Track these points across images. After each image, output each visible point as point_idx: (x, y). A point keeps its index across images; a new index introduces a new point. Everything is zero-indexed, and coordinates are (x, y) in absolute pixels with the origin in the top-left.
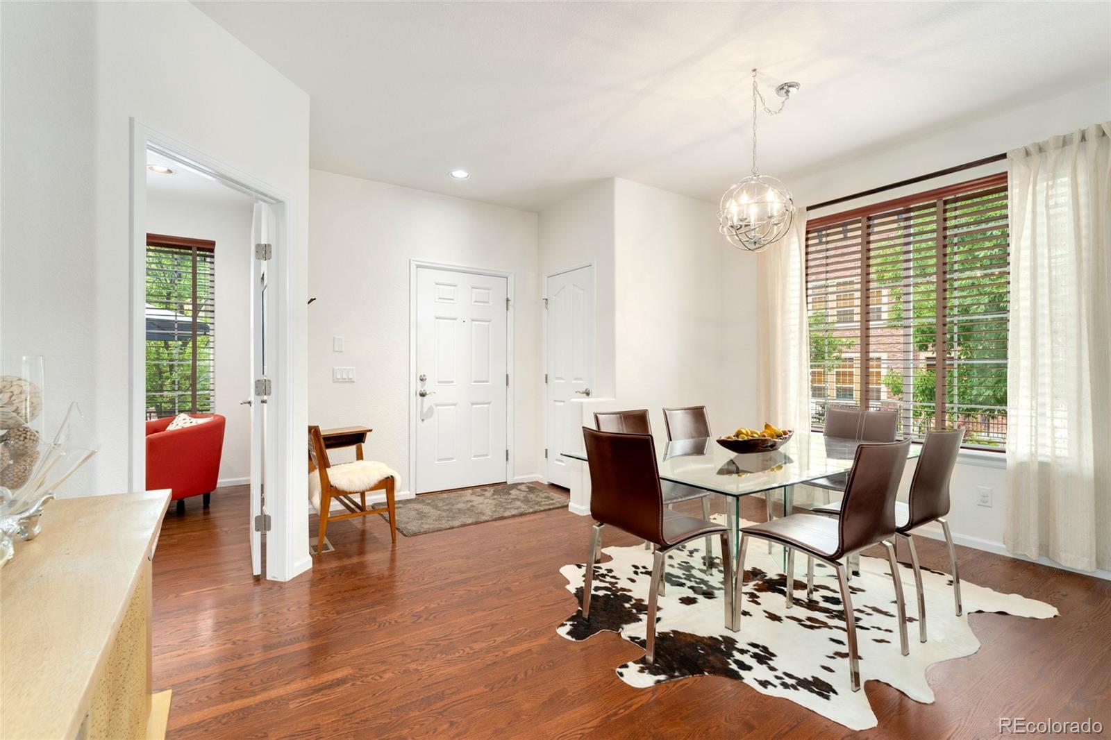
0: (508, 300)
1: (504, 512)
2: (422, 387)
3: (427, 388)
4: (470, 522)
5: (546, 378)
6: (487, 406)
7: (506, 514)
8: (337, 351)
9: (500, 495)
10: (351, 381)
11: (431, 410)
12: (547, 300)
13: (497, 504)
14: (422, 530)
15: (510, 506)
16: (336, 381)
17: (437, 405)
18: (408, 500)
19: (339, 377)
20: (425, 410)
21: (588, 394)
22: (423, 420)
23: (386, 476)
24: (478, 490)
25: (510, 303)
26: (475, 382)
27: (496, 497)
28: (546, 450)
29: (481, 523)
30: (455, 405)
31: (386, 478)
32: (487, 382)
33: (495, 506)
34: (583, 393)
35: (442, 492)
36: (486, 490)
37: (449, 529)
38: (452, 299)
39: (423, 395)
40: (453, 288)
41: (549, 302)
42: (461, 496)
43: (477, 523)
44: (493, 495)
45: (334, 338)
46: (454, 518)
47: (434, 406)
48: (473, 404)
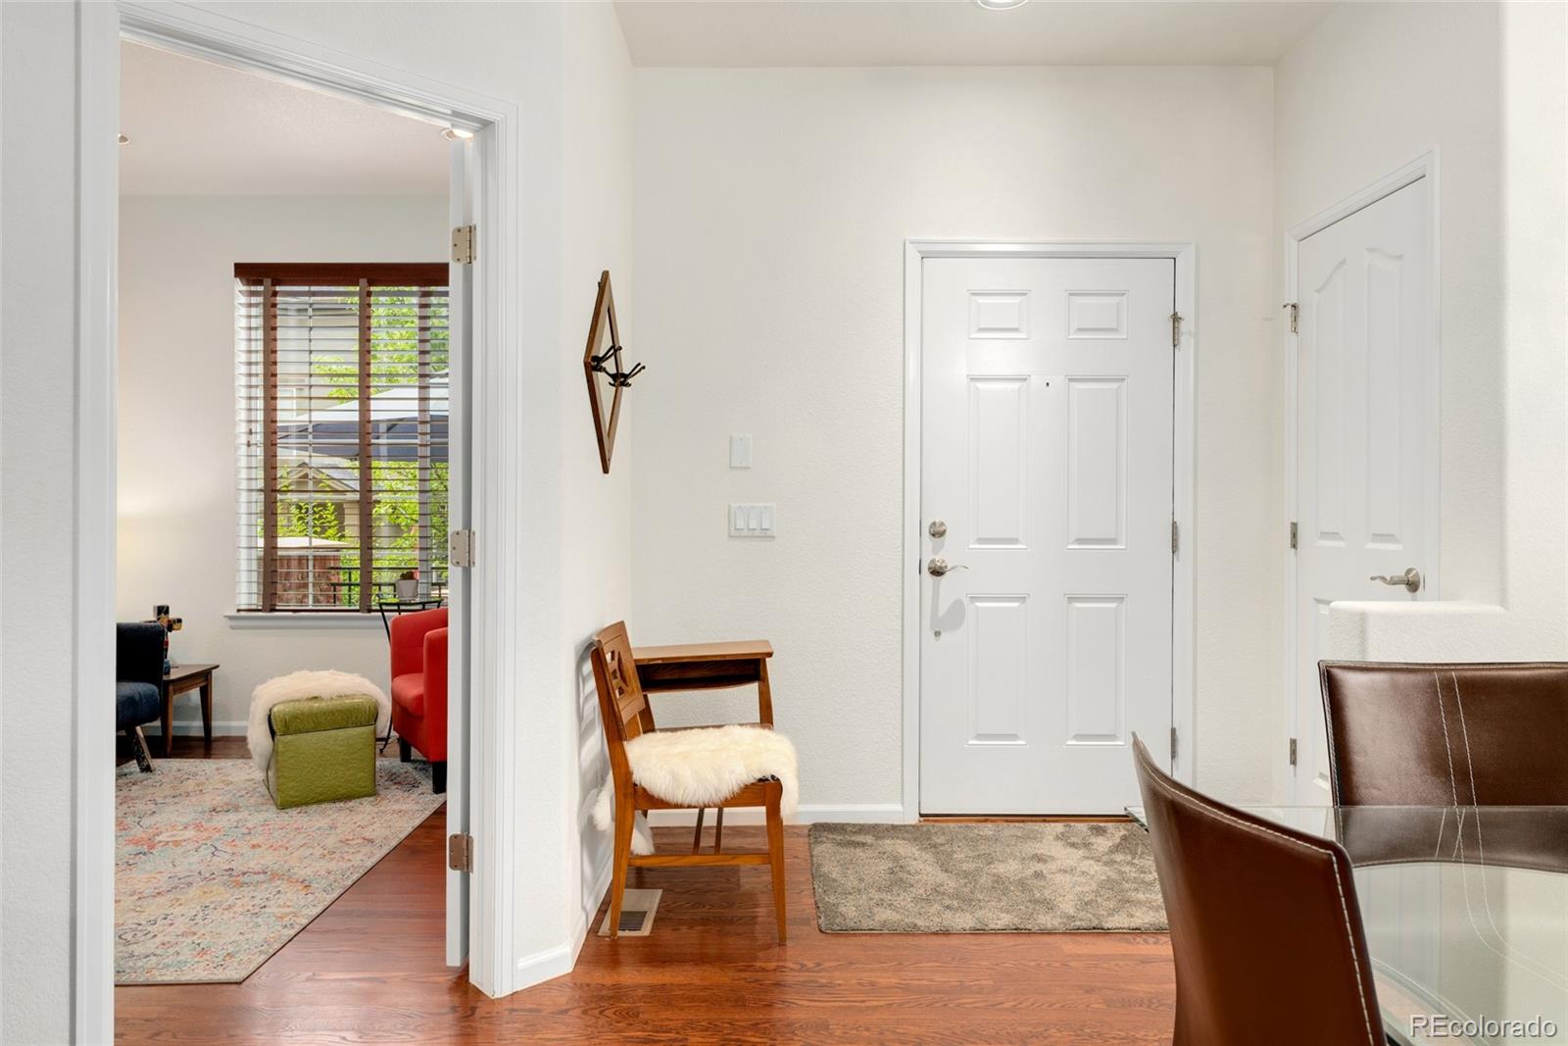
0: (1176, 319)
1: (1112, 912)
2: (936, 551)
3: (947, 553)
4: (1000, 924)
5: (1294, 535)
6: (1114, 605)
7: (1111, 923)
8: (736, 468)
9: (1134, 855)
10: (766, 535)
11: (957, 614)
12: (1294, 306)
13: (1109, 880)
14: (866, 924)
15: (1141, 896)
16: (735, 535)
17: (973, 599)
18: (894, 827)
19: (740, 524)
20: (942, 611)
21: (1413, 586)
22: (937, 634)
23: (759, 776)
24: (1082, 827)
25: (1183, 326)
26: (1080, 541)
27: (1119, 857)
28: (1293, 742)
29: (1029, 933)
30: (1022, 599)
31: (760, 780)
32: (1113, 541)
33: (1101, 885)
34: (1394, 582)
35: (986, 818)
36: (1101, 831)
37: (936, 934)
38: (1016, 330)
39: (937, 572)
40: (1016, 300)
41: (1302, 312)
42: (1026, 838)
43: (1018, 931)
44: (1116, 848)
45: (731, 438)
46: (967, 902)
47: (966, 601)
48: (1071, 599)
